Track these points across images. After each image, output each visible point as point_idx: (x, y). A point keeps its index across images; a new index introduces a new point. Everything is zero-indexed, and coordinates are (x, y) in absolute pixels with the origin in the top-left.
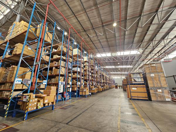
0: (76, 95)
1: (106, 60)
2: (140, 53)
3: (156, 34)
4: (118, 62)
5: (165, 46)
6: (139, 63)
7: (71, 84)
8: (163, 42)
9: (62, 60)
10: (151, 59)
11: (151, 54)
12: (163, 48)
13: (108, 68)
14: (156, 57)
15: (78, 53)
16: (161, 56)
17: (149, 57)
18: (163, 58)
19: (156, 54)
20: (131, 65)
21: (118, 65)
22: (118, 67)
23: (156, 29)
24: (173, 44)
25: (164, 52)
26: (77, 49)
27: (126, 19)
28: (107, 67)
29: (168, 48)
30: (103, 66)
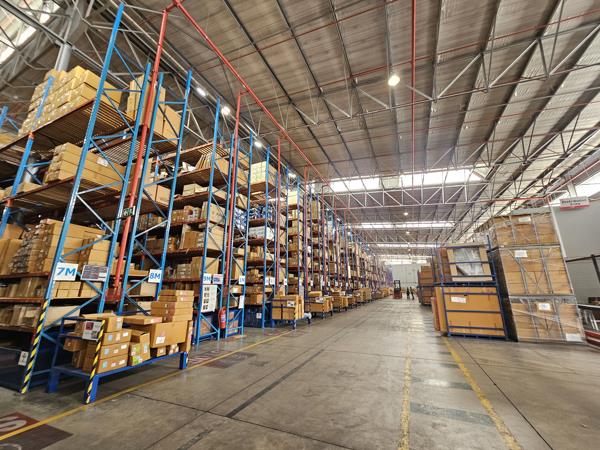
0: (261, 320)
1: (363, 201)
2: (479, 179)
3: (537, 114)
4: (403, 209)
5: (565, 155)
6: (476, 214)
7: (243, 283)
8: (557, 141)
9: (213, 202)
10: (517, 198)
11: (518, 183)
12: (559, 161)
13: (369, 230)
14: (533, 191)
15: (267, 177)
16: (550, 188)
17: (511, 193)
18: (558, 195)
19: (535, 182)
20: (447, 219)
21: (405, 219)
22: (404, 226)
23: (535, 97)
24: (591, 148)
25: (561, 175)
26: (264, 163)
27: (432, 61)
28: (366, 226)
29: (577, 163)
30: (352, 221)
